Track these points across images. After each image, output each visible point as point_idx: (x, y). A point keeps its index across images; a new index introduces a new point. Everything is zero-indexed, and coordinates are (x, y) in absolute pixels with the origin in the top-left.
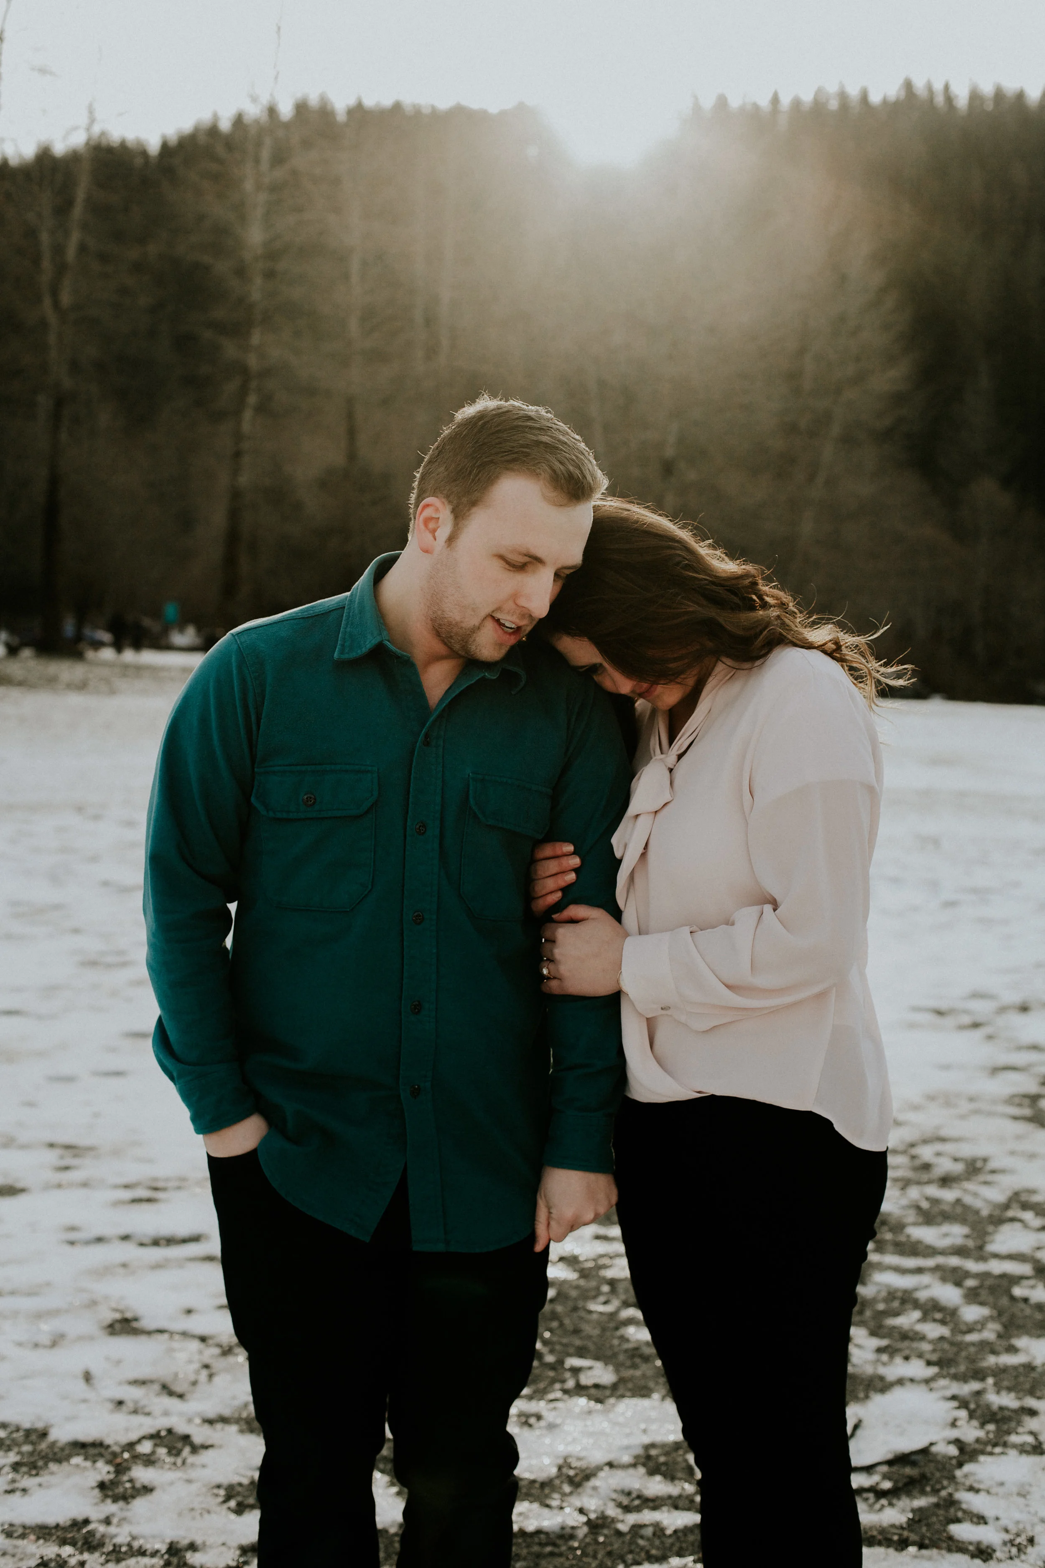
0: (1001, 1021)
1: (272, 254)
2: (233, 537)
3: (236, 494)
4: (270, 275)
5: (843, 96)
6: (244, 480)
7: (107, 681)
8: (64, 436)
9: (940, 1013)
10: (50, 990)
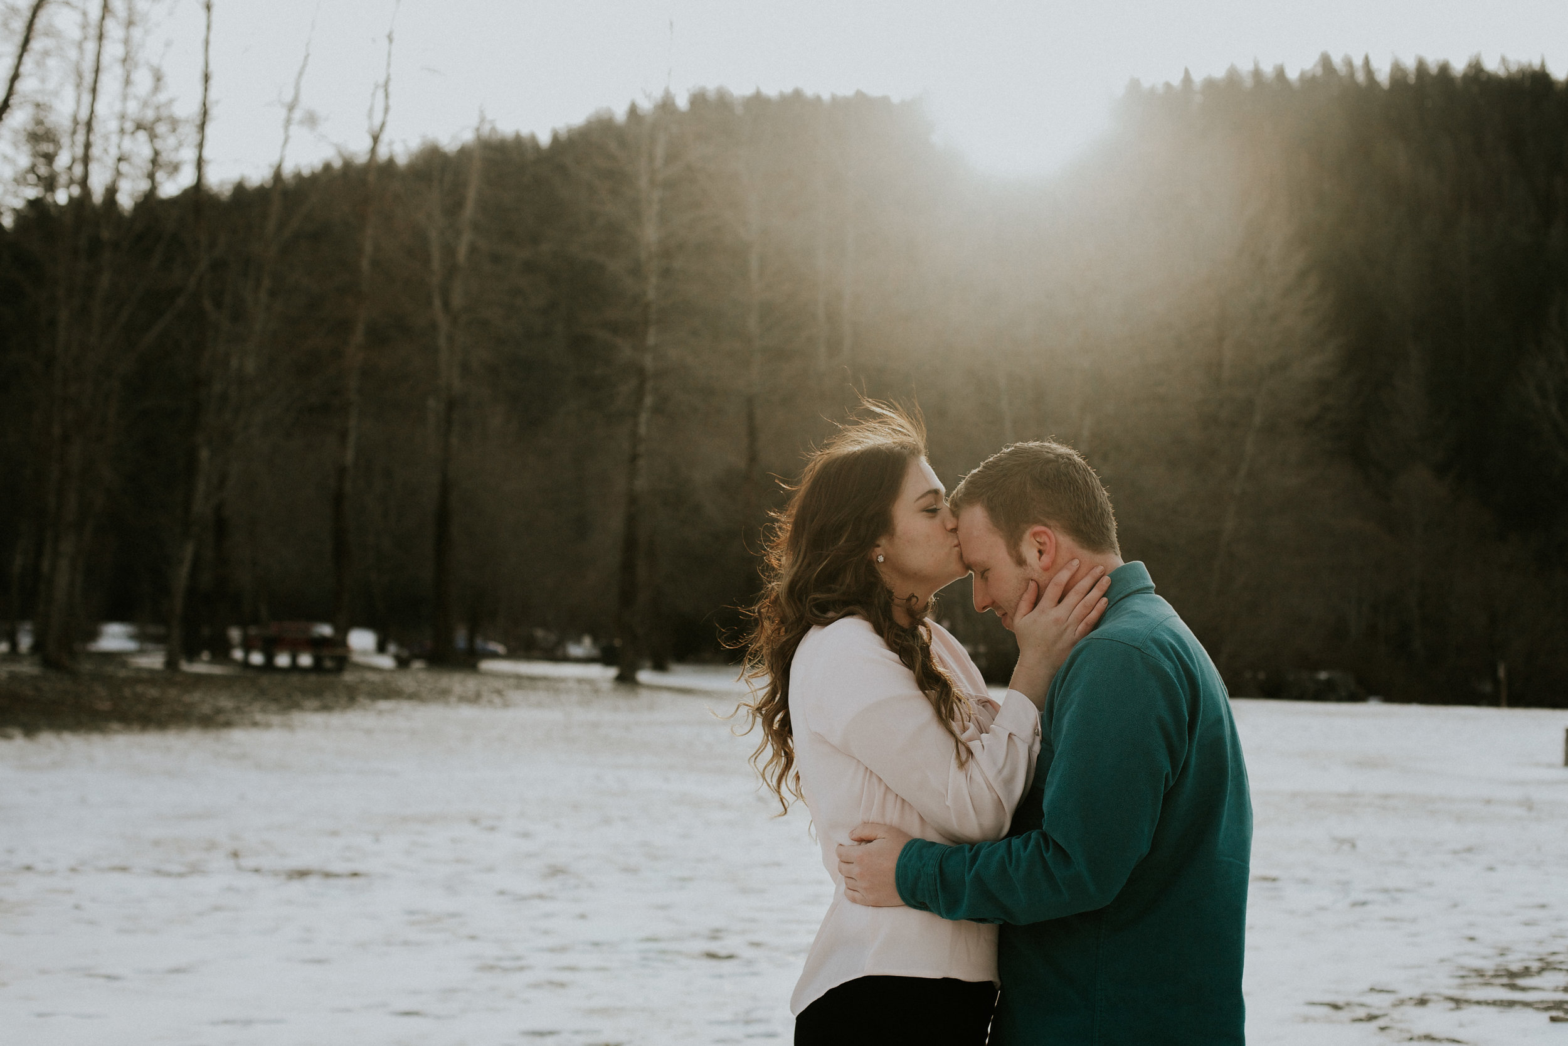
0: (1396, 1014)
1: (666, 253)
2: (630, 544)
3: (633, 499)
4: (666, 273)
5: (1257, 74)
6: (641, 484)
7: (499, 692)
8: (454, 441)
9: (1336, 1007)
10: (449, 992)
